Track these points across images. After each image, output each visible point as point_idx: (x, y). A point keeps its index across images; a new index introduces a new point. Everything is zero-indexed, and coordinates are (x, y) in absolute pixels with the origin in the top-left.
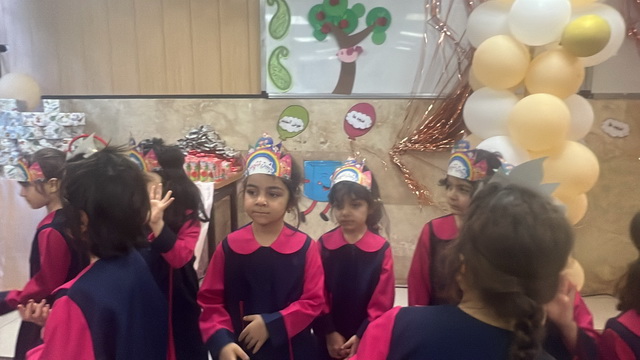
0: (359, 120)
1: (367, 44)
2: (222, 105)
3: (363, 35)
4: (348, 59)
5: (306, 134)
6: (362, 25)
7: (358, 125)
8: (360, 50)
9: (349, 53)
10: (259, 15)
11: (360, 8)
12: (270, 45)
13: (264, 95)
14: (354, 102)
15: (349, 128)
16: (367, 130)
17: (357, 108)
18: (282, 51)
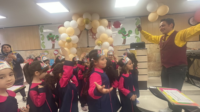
0: (56, 52)
1: (56, 41)
2: (35, 51)
3: (55, 39)
4: (53, 43)
5: (48, 55)
6: (55, 38)
7: (56, 53)
8: (55, 42)
9: (53, 42)
10: (39, 37)
11: (54, 35)
12: (42, 41)
13: (41, 49)
14: (55, 50)
15: (54, 54)
16: (57, 54)
17: (55, 51)
18: (43, 42)
